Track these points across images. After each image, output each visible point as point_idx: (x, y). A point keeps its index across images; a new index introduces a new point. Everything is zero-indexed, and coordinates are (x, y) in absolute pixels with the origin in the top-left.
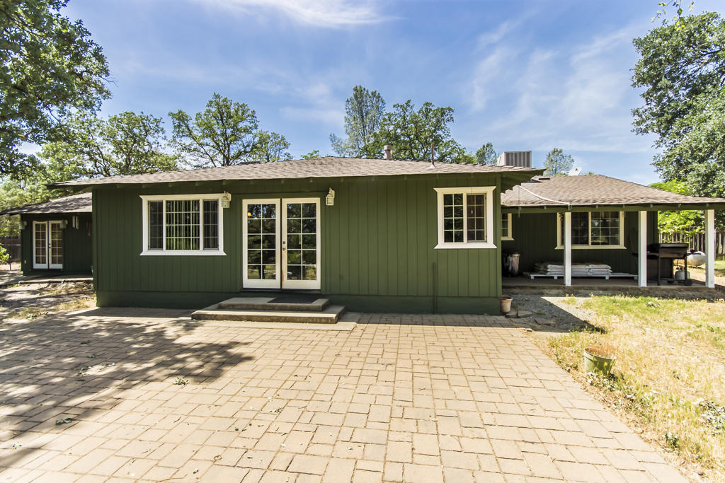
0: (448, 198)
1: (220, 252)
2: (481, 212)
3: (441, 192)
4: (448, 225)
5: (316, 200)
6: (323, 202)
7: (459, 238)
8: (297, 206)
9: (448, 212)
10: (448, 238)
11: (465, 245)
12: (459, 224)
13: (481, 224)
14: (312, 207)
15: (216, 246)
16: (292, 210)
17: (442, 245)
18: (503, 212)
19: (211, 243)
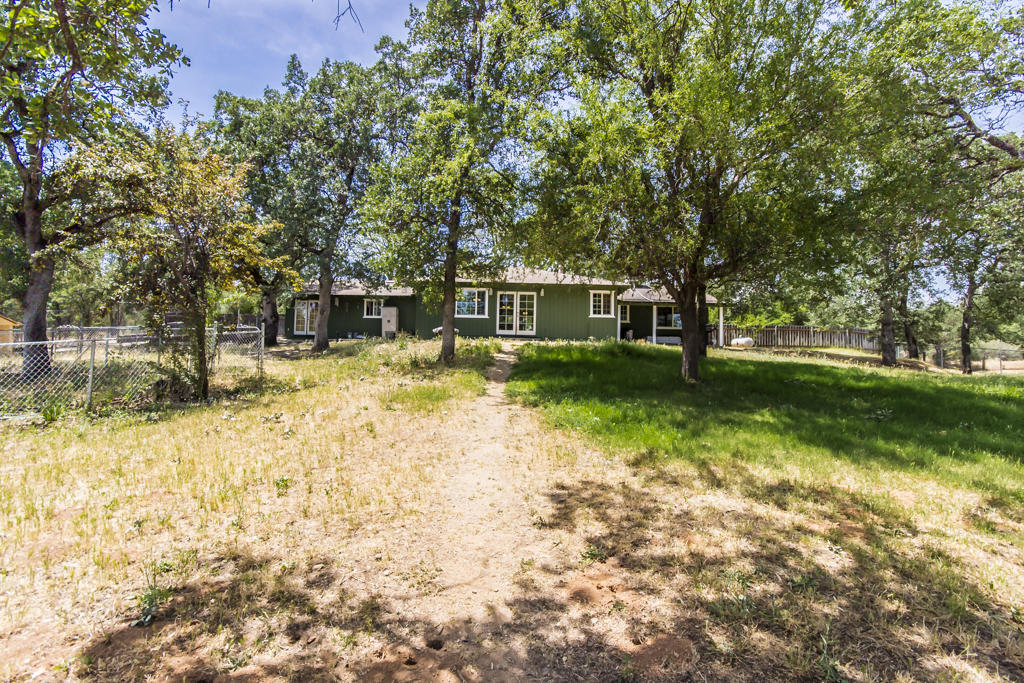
0: (595, 295)
1: (486, 316)
2: (609, 302)
3: (592, 292)
4: (595, 306)
5: (534, 294)
6: (539, 294)
7: (599, 313)
8: (525, 296)
9: (595, 301)
10: (595, 312)
11: (602, 316)
12: (599, 307)
13: (609, 307)
14: (531, 297)
15: (483, 313)
16: (523, 298)
17: (592, 315)
18: (618, 302)
19: (481, 311)
